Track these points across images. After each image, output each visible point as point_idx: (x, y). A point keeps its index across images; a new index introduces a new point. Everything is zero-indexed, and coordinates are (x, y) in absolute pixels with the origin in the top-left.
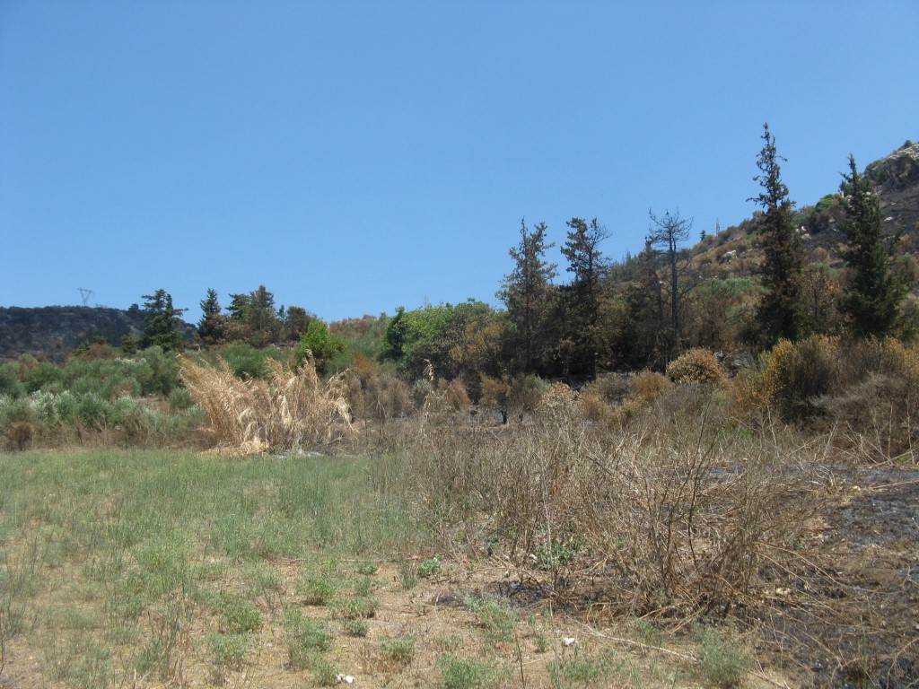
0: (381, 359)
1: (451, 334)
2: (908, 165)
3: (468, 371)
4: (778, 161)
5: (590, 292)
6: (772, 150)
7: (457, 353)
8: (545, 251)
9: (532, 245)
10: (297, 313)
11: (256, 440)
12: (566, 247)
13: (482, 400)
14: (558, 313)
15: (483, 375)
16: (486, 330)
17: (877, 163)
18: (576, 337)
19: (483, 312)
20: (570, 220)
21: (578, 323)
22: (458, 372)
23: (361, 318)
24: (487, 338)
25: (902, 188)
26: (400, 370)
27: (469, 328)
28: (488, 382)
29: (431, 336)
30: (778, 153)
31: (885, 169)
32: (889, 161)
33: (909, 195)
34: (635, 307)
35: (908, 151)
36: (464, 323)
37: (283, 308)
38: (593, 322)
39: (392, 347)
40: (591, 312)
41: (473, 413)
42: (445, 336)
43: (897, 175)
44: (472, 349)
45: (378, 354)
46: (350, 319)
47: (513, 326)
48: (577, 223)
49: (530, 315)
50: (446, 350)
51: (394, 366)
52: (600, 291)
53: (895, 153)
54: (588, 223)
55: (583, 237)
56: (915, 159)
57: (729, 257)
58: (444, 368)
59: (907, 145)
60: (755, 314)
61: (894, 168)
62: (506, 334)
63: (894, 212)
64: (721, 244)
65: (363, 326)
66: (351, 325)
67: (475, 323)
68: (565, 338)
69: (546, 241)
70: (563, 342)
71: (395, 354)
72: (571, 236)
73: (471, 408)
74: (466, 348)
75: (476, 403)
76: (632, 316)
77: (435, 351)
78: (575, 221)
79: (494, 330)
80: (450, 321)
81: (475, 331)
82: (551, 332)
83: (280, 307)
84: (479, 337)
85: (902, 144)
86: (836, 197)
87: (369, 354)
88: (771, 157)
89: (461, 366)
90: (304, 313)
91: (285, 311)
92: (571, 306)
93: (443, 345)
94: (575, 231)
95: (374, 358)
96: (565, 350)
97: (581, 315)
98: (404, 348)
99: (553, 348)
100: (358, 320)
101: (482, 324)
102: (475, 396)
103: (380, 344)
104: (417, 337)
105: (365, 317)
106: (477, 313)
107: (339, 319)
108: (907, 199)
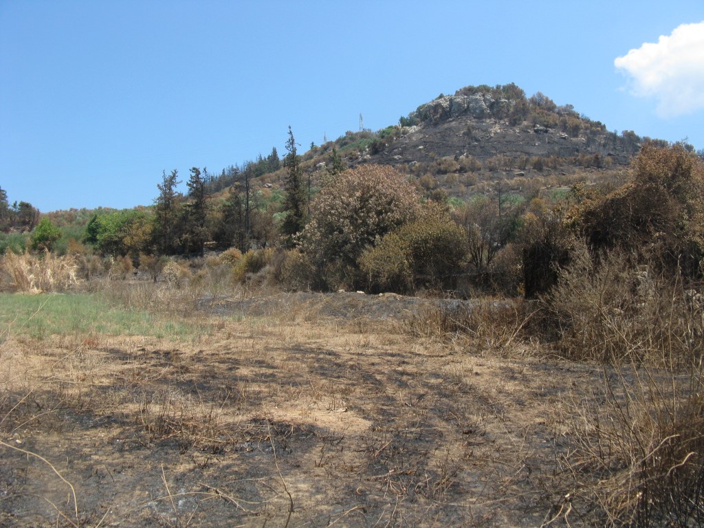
0: (84, 242)
1: (124, 231)
2: (440, 110)
3: (134, 250)
4: (296, 146)
5: (201, 208)
6: (293, 141)
7: (127, 241)
8: (177, 185)
9: (170, 182)
10: (25, 206)
11: (35, 289)
12: (189, 183)
13: (140, 267)
14: (184, 218)
15: (141, 253)
16: (143, 228)
17: (424, 105)
18: (192, 232)
19: (142, 218)
20: (191, 168)
21: (195, 225)
22: (128, 251)
23: (69, 210)
24: (144, 233)
25: (436, 125)
26: (95, 249)
27: (134, 226)
28: (143, 257)
29: (113, 231)
30: (295, 142)
31: (426, 111)
32: (429, 106)
33: (437, 131)
34: (227, 217)
35: (441, 101)
36: (132, 223)
37: (16, 202)
38: (202, 226)
39: (90, 236)
40: (201, 219)
41: (136, 274)
42: (121, 231)
43: (433, 116)
44: (136, 238)
45: (82, 239)
46: (61, 211)
47: (158, 226)
48: (196, 170)
49: (167, 221)
50: (121, 239)
51: (92, 247)
52: (207, 208)
53: (433, 101)
54: (201, 170)
55: (198, 178)
56: (445, 107)
57: (320, 167)
58: (121, 249)
59: (441, 96)
60: (282, 224)
61: (432, 111)
62: (154, 231)
63: (425, 143)
64: (322, 154)
65: (70, 217)
66: (63, 215)
67: (138, 224)
68: (186, 234)
69: (178, 179)
70: (184, 236)
71: (93, 240)
72: (192, 177)
73: (134, 270)
74: (132, 238)
75: (137, 268)
76: (225, 221)
77: (116, 239)
78: (194, 169)
79: (148, 228)
80: (124, 222)
81: (138, 229)
82: (179, 229)
83: (14, 202)
84: (140, 232)
85: (438, 96)
86: (396, 127)
87: (77, 239)
88: (292, 143)
89: (129, 248)
90: (31, 206)
91: (17, 204)
92: (191, 215)
93: (120, 236)
94: (194, 174)
95: (80, 242)
96: (186, 240)
97: (196, 221)
98: (98, 237)
99: (179, 238)
100: (66, 211)
101: (141, 225)
102: (136, 265)
103: (83, 232)
104: (105, 230)
105: (71, 209)
106: (139, 218)
107: (53, 210)
108: (435, 134)
